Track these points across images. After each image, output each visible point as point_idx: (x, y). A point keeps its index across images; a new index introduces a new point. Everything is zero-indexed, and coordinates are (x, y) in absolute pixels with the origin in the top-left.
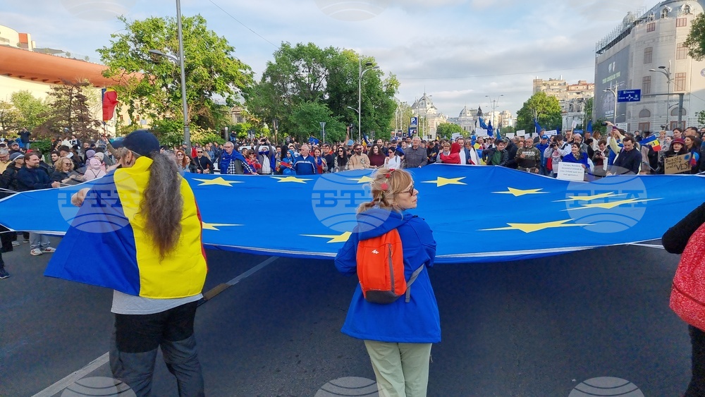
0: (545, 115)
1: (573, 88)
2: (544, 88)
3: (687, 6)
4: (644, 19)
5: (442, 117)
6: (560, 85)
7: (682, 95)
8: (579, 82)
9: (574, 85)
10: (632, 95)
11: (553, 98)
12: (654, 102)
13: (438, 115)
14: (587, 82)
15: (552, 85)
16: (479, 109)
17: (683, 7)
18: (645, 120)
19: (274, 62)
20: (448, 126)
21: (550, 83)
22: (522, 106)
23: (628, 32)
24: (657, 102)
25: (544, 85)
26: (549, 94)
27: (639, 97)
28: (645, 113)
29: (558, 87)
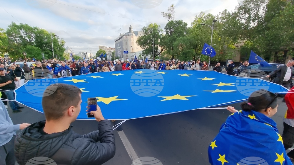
1: (108, 49)
2: (102, 48)
3: (133, 34)
4: (125, 35)
5: (74, 54)
7: (135, 53)
8: (110, 47)
10: (126, 52)
14: (113, 48)
15: (104, 48)
16: (86, 52)
20: (76, 56)
23: (121, 38)
24: (129, 54)
26: (103, 50)
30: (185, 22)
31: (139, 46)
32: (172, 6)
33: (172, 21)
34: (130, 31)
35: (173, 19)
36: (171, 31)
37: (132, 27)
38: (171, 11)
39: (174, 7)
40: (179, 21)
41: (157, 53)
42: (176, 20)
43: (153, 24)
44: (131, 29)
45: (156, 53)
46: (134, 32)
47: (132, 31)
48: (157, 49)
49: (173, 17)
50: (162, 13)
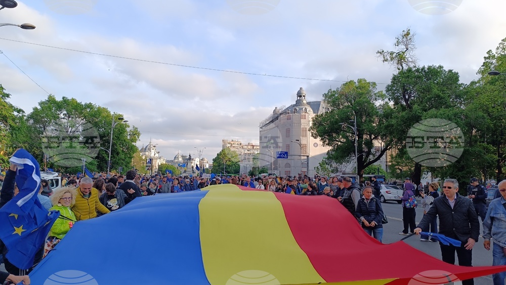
0: (230, 162)
1: (245, 147)
2: (229, 145)
3: (305, 108)
4: (285, 112)
5: (162, 160)
6: (238, 144)
7: (308, 156)
8: (249, 143)
9: (246, 145)
10: (284, 154)
11: (234, 152)
12: (292, 159)
13: (160, 158)
14: (254, 144)
15: (234, 144)
16: (190, 156)
17: (304, 109)
18: (288, 169)
19: (39, 107)
20: (166, 166)
21: (232, 143)
22: (216, 156)
23: (277, 118)
24: (294, 159)
25: (229, 143)
26: (232, 149)
27: (287, 156)
28: (288, 165)
29: (237, 146)
30: (450, 71)
31: (319, 139)
32: (408, 34)
33: (410, 70)
34: (299, 103)
35: (412, 65)
36: (407, 97)
37: (304, 92)
38: (403, 47)
39: (413, 35)
40: (428, 69)
41: (371, 158)
42: (421, 67)
43: (356, 81)
44: (300, 96)
45: (367, 156)
46: (309, 103)
47: (305, 102)
48: (369, 144)
49: (410, 59)
50: (378, 52)
